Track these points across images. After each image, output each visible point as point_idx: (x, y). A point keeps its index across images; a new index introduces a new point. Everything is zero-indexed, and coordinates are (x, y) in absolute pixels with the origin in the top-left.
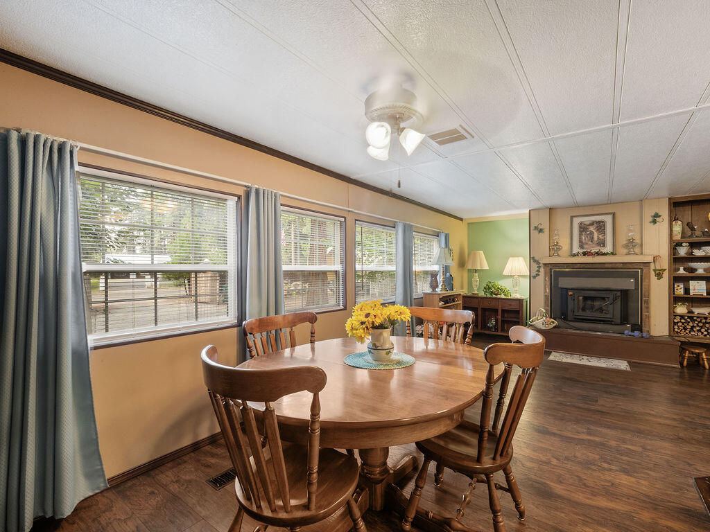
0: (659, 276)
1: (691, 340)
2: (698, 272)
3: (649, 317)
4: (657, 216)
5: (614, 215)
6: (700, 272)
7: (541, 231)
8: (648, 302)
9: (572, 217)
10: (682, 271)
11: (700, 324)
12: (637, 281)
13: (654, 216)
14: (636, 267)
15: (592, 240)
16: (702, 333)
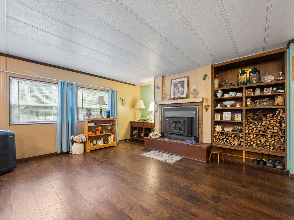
0: (207, 110)
1: (221, 146)
2: (228, 107)
3: (202, 133)
4: (206, 75)
5: (188, 77)
6: (229, 106)
7: (158, 88)
8: (201, 124)
9: (172, 80)
10: (219, 107)
11: (227, 137)
12: (196, 112)
13: (204, 76)
14: (196, 105)
15: (178, 91)
16: (227, 142)
